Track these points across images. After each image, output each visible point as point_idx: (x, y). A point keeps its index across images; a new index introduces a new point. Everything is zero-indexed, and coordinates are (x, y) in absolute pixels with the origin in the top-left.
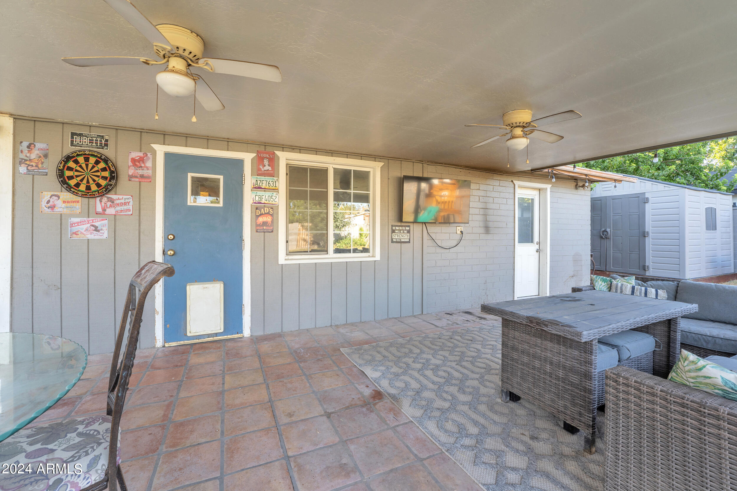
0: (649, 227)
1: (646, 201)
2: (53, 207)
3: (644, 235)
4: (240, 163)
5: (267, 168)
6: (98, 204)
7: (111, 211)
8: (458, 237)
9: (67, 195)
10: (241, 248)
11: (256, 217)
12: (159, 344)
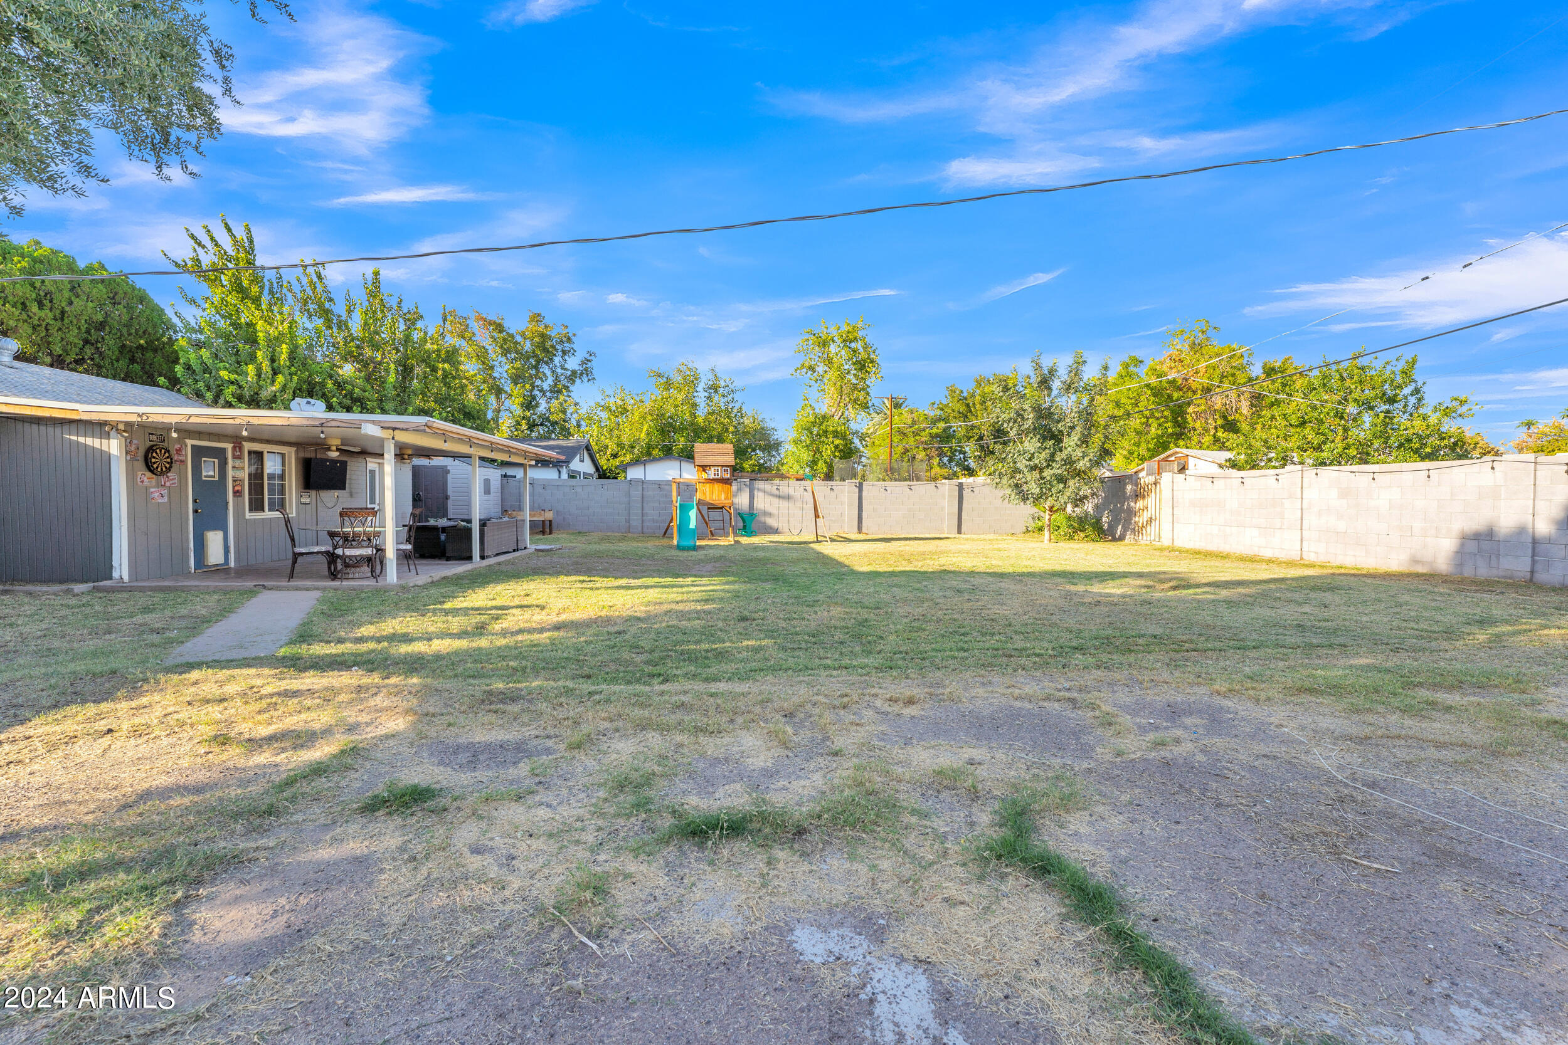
0: (450, 493)
1: (448, 472)
2: (142, 482)
3: (447, 498)
4: (224, 450)
5: (238, 453)
6: (163, 479)
7: (168, 484)
8: (335, 500)
9: (149, 474)
10: (227, 508)
11: (234, 487)
12: (193, 571)
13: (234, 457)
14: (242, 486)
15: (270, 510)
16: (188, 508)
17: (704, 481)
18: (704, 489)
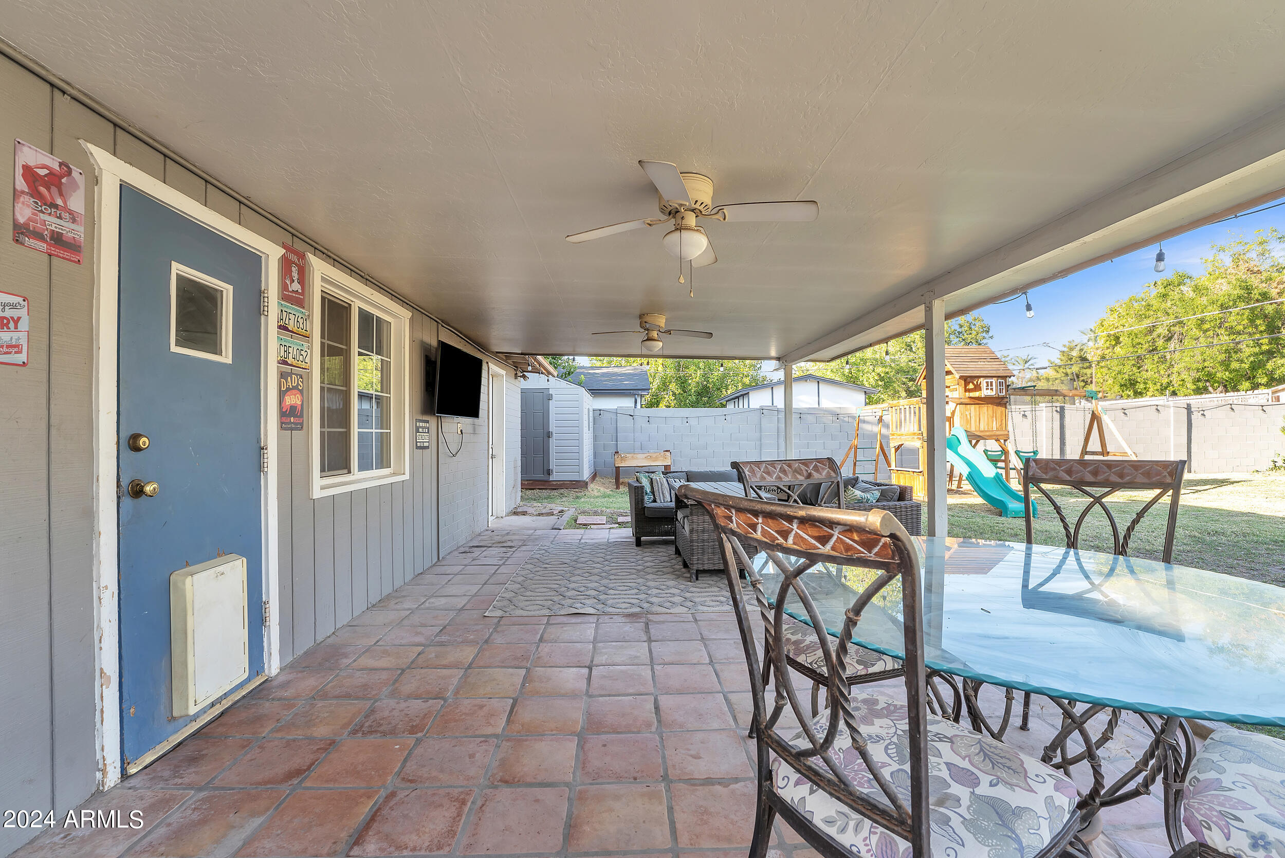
0: (552, 428)
1: (550, 397)
3: (549, 435)
5: (296, 286)
8: (458, 439)
10: (260, 467)
11: (282, 394)
12: (113, 777)
13: (286, 296)
14: (304, 392)
15: (362, 468)
16: (91, 477)
17: (967, 401)
18: (968, 413)
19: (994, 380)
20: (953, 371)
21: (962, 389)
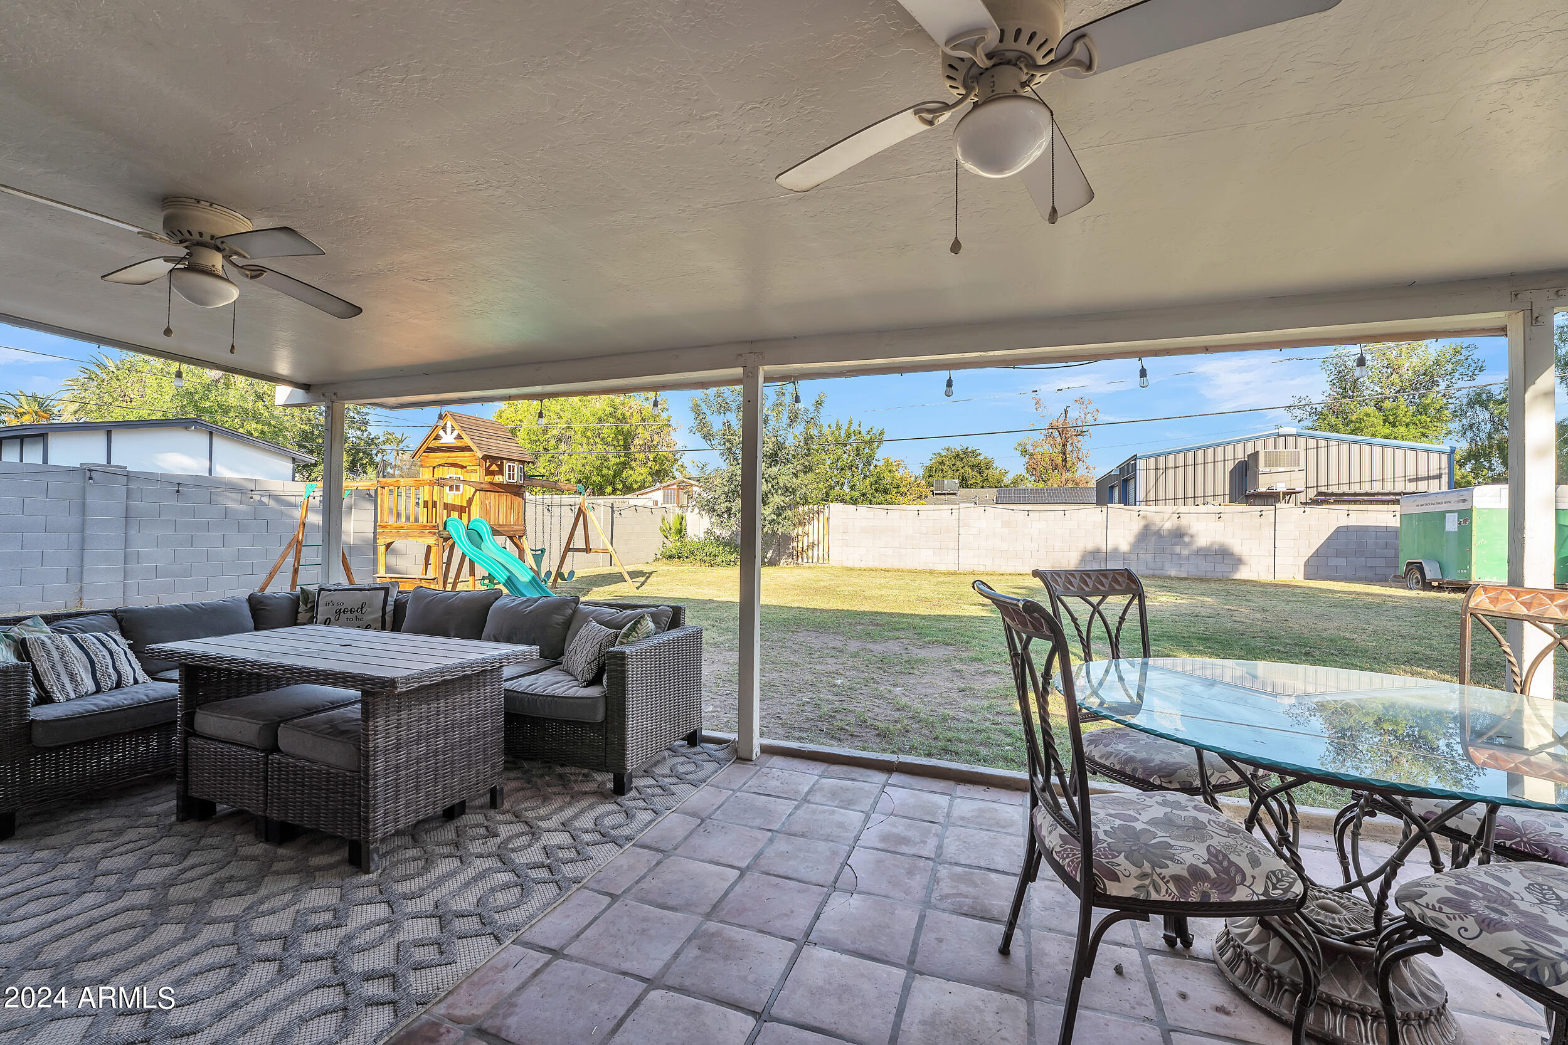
17: (487, 487)
18: (487, 502)
19: (516, 465)
20: (474, 447)
21: (482, 471)
